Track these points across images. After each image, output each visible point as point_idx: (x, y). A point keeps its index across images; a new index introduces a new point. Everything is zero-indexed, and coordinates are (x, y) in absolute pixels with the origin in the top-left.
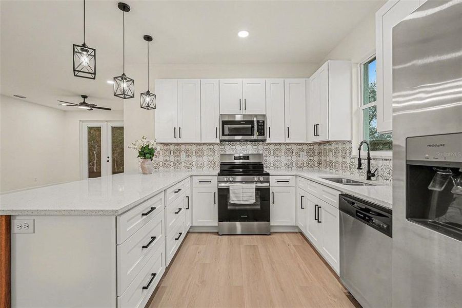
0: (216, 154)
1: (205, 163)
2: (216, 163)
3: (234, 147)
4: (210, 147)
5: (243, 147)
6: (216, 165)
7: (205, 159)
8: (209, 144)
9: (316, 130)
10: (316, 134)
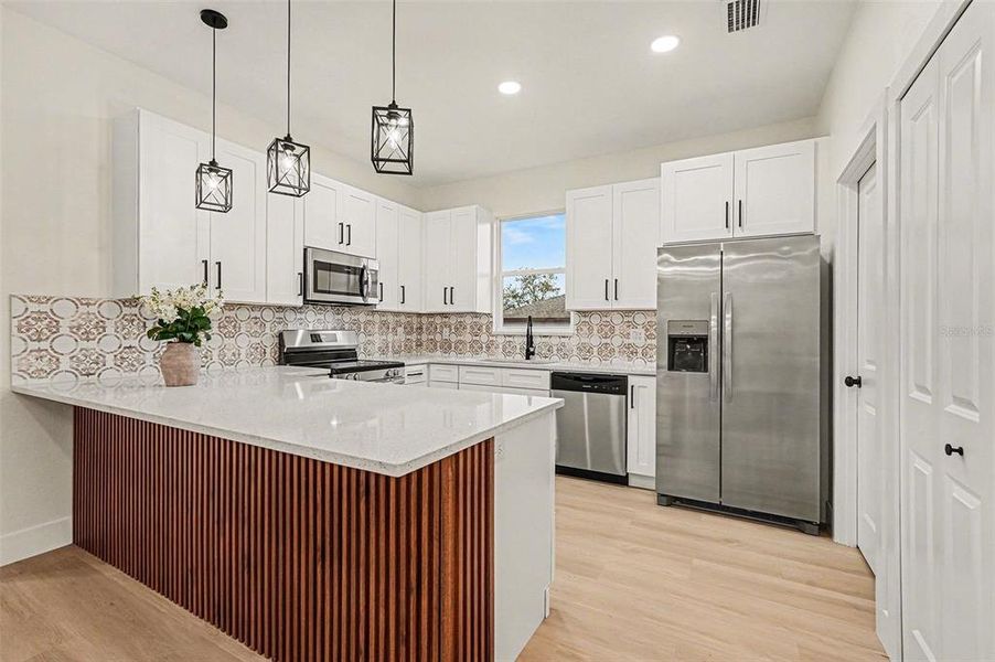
0: (268, 330)
1: (243, 352)
2: (268, 350)
3: (303, 316)
4: (253, 314)
5: (319, 316)
6: (267, 355)
7: (244, 342)
8: (253, 307)
9: (449, 294)
10: (448, 301)
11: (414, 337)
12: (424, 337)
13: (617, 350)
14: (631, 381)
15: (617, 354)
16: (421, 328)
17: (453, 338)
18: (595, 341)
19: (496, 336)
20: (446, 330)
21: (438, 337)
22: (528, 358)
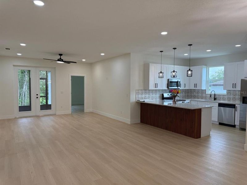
9: (196, 85)
10: (195, 87)
11: (187, 94)
12: (189, 94)
13: (237, 99)
14: (236, 105)
15: (237, 100)
16: (188, 92)
17: (196, 95)
18: (232, 96)
19: (207, 94)
20: (195, 93)
21: (193, 95)
22: (215, 100)
